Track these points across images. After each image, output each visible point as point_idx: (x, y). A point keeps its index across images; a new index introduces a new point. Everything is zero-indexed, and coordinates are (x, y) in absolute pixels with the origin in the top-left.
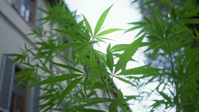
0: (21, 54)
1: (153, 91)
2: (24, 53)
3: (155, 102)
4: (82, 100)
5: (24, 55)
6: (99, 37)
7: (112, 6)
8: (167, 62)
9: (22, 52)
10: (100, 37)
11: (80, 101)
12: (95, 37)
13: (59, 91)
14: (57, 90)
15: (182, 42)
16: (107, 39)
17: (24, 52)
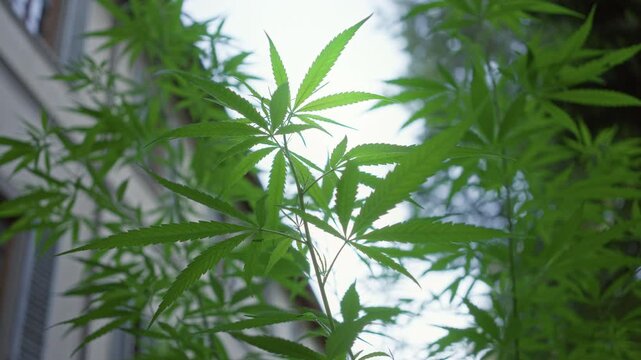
0: (26, 138)
1: (436, 298)
2: (35, 139)
3: (445, 333)
4: (214, 311)
5: (34, 143)
6: (308, 113)
7: (365, 20)
8: (470, 213)
9: (30, 134)
10: (314, 113)
11: (207, 312)
12: (298, 113)
13: (138, 274)
14: (133, 271)
15: (540, 156)
16: (330, 124)
17: (37, 135)
